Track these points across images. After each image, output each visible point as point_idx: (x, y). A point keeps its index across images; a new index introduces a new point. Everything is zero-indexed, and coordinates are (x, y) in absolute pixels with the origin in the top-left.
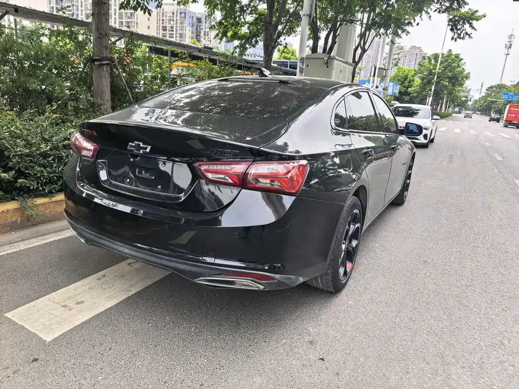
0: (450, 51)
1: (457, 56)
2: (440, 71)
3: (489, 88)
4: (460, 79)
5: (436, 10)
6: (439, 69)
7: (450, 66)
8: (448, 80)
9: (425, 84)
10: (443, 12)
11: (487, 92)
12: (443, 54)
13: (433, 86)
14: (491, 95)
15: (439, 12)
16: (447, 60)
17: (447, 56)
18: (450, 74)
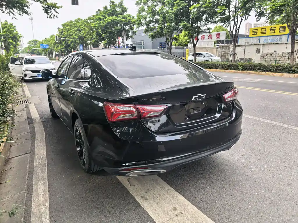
0: (6, 21)
3: (29, 42)
6: (3, 32)
7: (9, 30)
11: (28, 44)
14: (31, 46)
18: (11, 35)
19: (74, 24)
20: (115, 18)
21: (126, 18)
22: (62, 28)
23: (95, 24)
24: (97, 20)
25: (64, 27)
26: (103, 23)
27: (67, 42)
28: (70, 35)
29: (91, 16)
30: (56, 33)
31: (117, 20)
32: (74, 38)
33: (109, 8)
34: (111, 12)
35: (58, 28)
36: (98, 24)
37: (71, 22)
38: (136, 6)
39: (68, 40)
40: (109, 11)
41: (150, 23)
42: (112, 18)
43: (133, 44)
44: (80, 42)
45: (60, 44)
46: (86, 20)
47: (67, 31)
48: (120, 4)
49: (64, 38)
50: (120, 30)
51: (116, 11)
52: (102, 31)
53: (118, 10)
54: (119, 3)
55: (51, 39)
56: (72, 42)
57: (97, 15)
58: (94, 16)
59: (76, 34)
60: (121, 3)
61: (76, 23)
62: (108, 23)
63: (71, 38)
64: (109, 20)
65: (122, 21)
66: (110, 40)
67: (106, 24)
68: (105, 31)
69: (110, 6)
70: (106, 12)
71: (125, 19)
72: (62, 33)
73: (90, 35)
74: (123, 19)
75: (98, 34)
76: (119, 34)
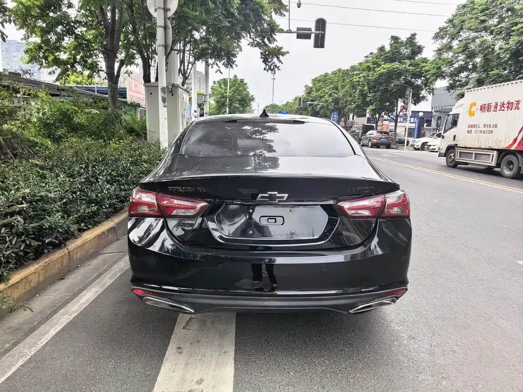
0: (235, 76)
1: (242, 81)
2: (231, 94)
4: (248, 101)
5: (249, 44)
6: (229, 93)
7: (238, 90)
8: (238, 103)
9: (221, 107)
10: (255, 46)
12: (230, 79)
13: (227, 108)
15: (252, 46)
16: (235, 84)
17: (234, 81)
18: (239, 97)
19: (329, 79)
20: (396, 66)
21: (417, 65)
22: (311, 85)
23: (360, 78)
24: (364, 70)
25: (314, 84)
26: (372, 76)
27: (314, 108)
28: (321, 97)
29: (357, 65)
30: (301, 93)
31: (399, 69)
32: (326, 101)
33: (388, 48)
34: (391, 56)
35: (305, 86)
36: (364, 76)
37: (326, 75)
38: (433, 41)
39: (316, 105)
40: (387, 55)
41: (460, 72)
42: (389, 66)
43: (433, 111)
44: (335, 108)
45: (305, 111)
46: (347, 70)
47: (318, 91)
48: (409, 40)
49: (312, 101)
50: (402, 86)
51: (400, 53)
52: (370, 89)
53: (405, 51)
54: (407, 39)
55: (294, 103)
56: (322, 107)
57: (367, 62)
58: (361, 64)
59: (330, 95)
60: (411, 38)
61: (333, 77)
62: (381, 75)
63: (322, 102)
64: (384, 69)
65: (407, 71)
66: (381, 104)
67: (377, 76)
68: (375, 88)
69: (391, 45)
70: (382, 55)
71: (414, 66)
72: (309, 93)
73: (351, 96)
74: (411, 67)
75: (363, 95)
76: (401, 94)
